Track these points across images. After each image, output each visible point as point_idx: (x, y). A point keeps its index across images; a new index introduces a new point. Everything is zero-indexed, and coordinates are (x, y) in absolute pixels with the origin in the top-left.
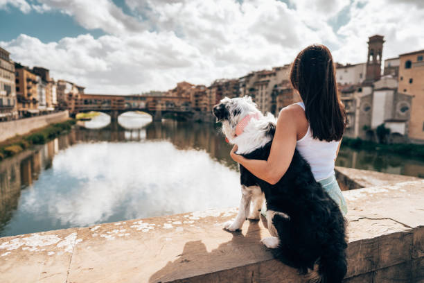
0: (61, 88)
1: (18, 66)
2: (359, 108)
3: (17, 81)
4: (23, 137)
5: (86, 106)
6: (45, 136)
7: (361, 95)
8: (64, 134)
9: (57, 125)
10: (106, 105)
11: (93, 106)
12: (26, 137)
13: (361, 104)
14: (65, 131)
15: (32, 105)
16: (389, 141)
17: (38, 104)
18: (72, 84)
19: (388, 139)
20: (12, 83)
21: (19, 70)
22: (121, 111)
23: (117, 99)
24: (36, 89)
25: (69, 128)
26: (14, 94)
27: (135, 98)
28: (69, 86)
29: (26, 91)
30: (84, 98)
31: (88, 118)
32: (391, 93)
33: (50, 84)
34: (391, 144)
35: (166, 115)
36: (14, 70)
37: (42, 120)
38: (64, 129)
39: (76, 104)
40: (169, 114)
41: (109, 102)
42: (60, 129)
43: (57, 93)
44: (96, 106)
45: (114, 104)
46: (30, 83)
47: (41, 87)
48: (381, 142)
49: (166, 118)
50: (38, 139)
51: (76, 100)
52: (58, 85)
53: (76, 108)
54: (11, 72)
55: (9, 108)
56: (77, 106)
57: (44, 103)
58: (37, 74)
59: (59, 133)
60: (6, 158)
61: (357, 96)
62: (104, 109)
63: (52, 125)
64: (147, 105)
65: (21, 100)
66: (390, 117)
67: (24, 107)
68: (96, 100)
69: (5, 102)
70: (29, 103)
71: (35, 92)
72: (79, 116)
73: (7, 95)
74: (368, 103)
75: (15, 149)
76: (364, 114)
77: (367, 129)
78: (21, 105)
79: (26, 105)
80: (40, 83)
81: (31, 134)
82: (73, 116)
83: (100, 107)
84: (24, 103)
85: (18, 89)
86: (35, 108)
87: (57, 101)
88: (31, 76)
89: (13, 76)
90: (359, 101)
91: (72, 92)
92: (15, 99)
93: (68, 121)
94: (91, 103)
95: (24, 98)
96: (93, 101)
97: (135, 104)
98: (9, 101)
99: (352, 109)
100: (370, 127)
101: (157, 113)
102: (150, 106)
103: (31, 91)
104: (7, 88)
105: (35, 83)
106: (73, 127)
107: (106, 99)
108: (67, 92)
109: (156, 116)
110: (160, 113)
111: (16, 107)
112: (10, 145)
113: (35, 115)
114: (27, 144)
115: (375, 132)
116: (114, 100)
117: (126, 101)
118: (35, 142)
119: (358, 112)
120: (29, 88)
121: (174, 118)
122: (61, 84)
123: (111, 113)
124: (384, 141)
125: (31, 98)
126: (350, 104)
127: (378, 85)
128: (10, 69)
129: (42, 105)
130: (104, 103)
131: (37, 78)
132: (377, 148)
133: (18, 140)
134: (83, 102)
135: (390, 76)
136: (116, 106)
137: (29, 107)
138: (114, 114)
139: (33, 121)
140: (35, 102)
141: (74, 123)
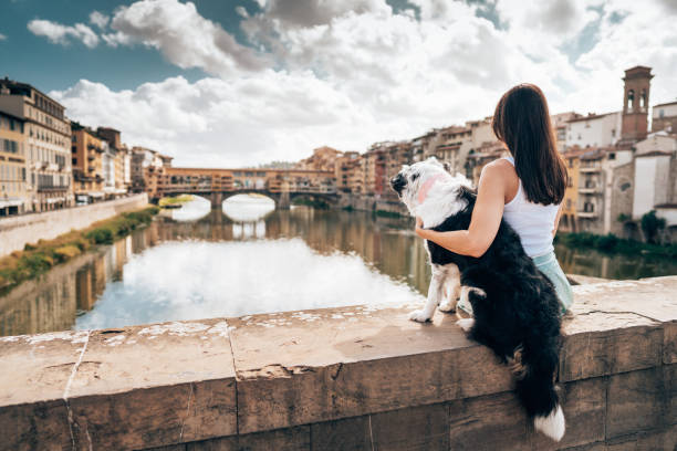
0: (137, 158)
1: (76, 127)
2: (611, 185)
3: (74, 150)
4: (82, 234)
5: (174, 186)
6: (114, 232)
7: (613, 163)
8: (142, 229)
9: (131, 216)
10: (204, 184)
11: (184, 185)
12: (86, 234)
13: (614, 179)
14: (143, 225)
15: (94, 184)
16: (663, 240)
17: (103, 184)
18: (153, 152)
19: (662, 236)
20: (67, 152)
21: (77, 133)
22: (227, 194)
23: (222, 174)
24: (101, 160)
25: (149, 220)
26: (69, 168)
27: (249, 173)
28: (149, 156)
29: (86, 165)
30: (172, 174)
31: (177, 204)
32: (666, 160)
33: (122, 153)
34: (668, 245)
35: (295, 199)
36: (70, 133)
37: (109, 207)
38: (141, 221)
39: (159, 183)
40: (302, 197)
41: (209, 179)
42: (135, 221)
43: (132, 168)
44: (188, 185)
45: (217, 182)
46: (93, 152)
47: (109, 157)
48: (650, 241)
49: (296, 203)
50: (103, 237)
51: (160, 177)
52: (133, 154)
53: (159, 189)
54: (66, 135)
55: (62, 189)
56: (160, 186)
57: (112, 182)
58: (103, 139)
59: (133, 227)
60: (56, 264)
61: (607, 166)
62: (201, 190)
63: (124, 215)
64: (267, 184)
65: (79, 177)
66: (664, 201)
67: (83, 188)
68: (189, 178)
69: (56, 182)
70: (90, 183)
71: (100, 166)
72: (163, 201)
73: (60, 170)
74: (627, 177)
75: (69, 251)
76: (619, 196)
77: (625, 220)
78: (78, 185)
79: (87, 186)
80: (107, 152)
81: (93, 229)
82: (155, 201)
83: (195, 188)
84: (83, 183)
85: (74, 162)
86: (99, 189)
87: (132, 178)
88: (95, 141)
89: (68, 141)
90: (610, 174)
91: (153, 164)
92: (71, 176)
93: (148, 210)
94: (182, 180)
95: (83, 176)
96: (185, 178)
97: (249, 182)
98: (61, 179)
99: (599, 187)
100: (631, 216)
101: (283, 196)
102: (271, 186)
103: (93, 163)
104: (60, 160)
105: (99, 151)
106: (154, 218)
107: (205, 175)
108: (145, 164)
109: (281, 201)
110: (288, 196)
111: (71, 188)
112: (63, 246)
113: (99, 199)
114: (87, 243)
115: (640, 225)
116: (217, 176)
117: (235, 178)
118: (99, 242)
119: (609, 192)
120: (90, 159)
121: (309, 204)
122: (137, 152)
123: (212, 196)
124: (655, 239)
125: (94, 174)
126: (595, 178)
127: (642, 147)
128: (65, 131)
129: (108, 185)
130: (202, 180)
131: (103, 145)
132: (644, 252)
133: (74, 239)
134: (169, 180)
135: (662, 133)
136: (220, 185)
137: (90, 188)
138: (216, 197)
139: (96, 210)
140: (99, 180)
141: (156, 212)
